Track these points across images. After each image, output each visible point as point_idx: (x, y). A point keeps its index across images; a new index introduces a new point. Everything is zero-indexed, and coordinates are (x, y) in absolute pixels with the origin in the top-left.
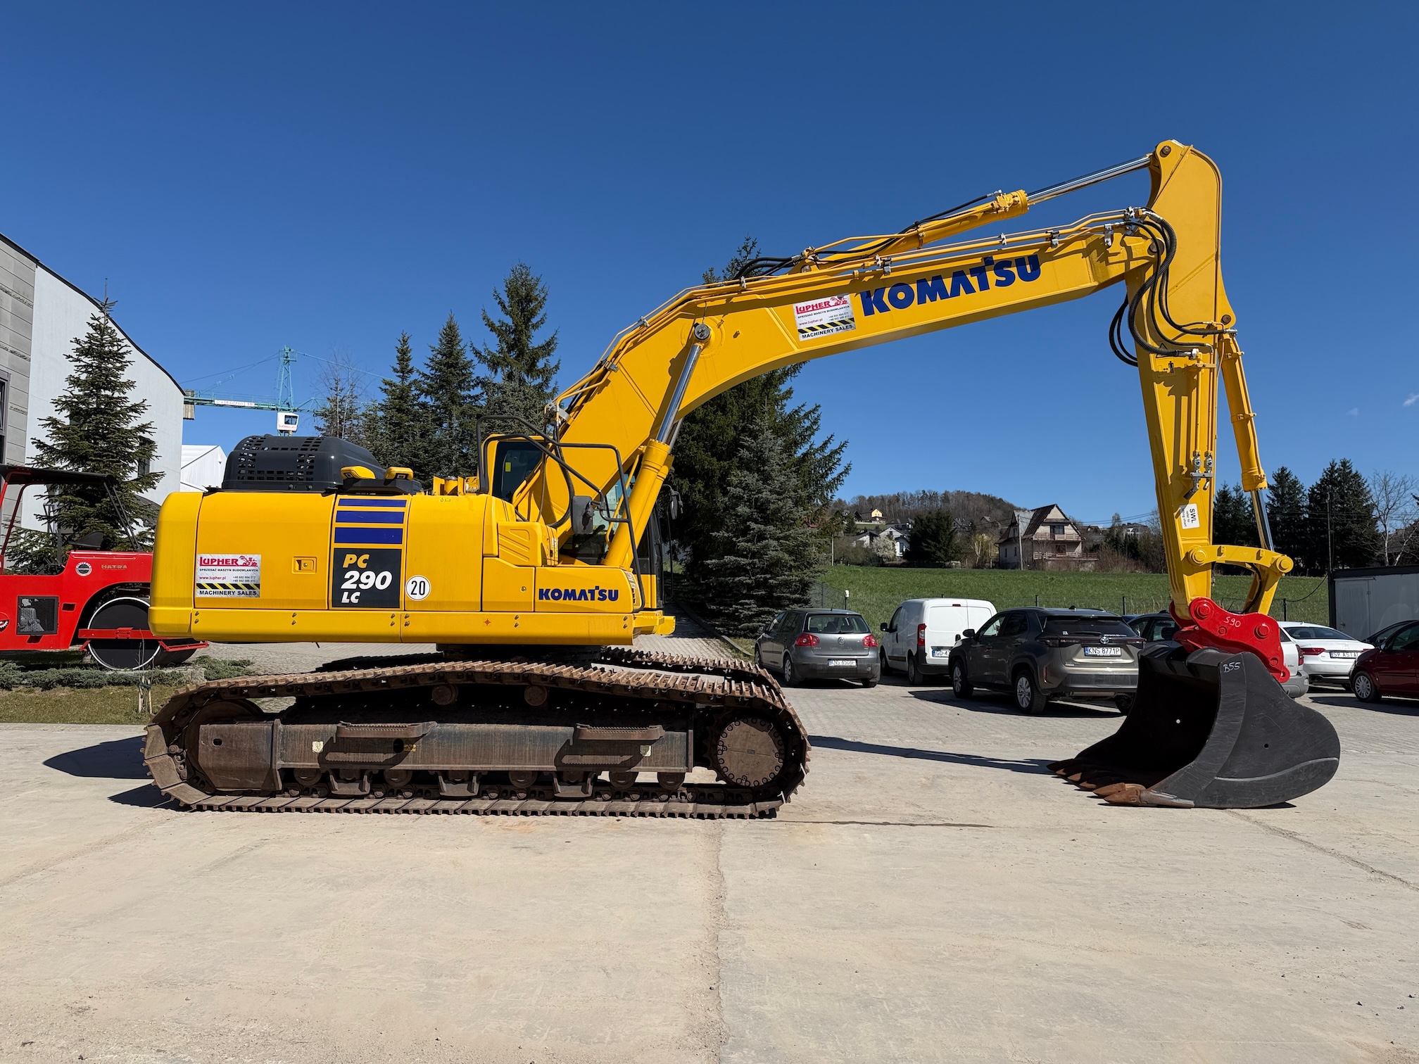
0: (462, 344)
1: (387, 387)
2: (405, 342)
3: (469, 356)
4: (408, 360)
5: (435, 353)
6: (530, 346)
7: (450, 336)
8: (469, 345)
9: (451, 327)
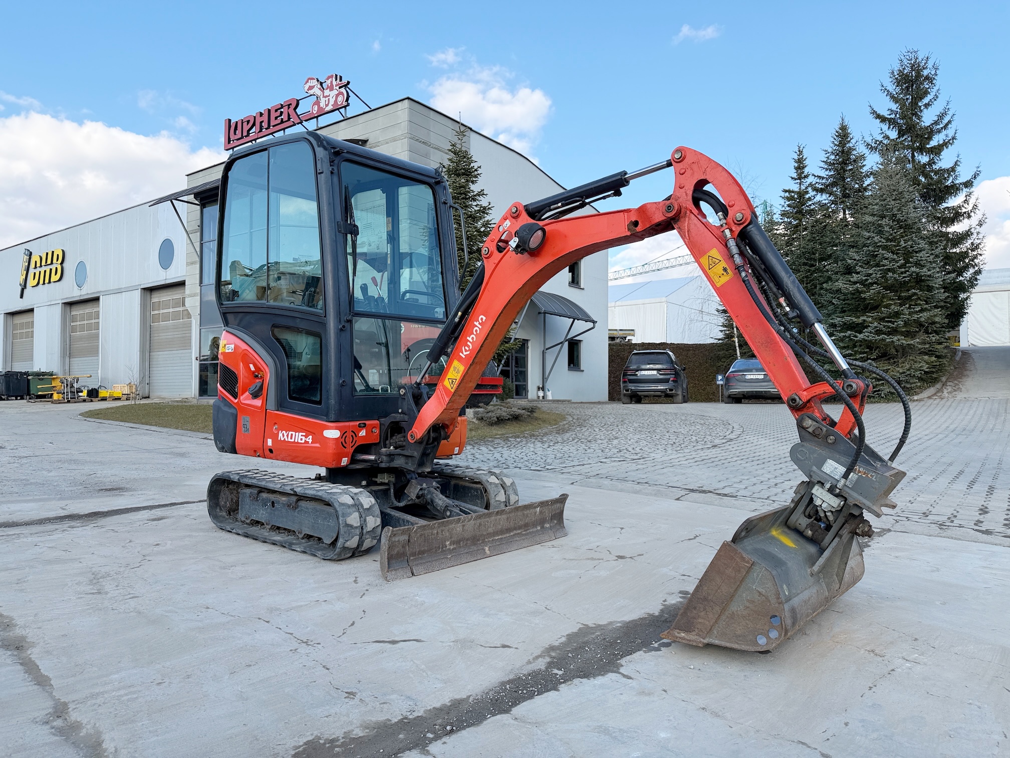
0: (853, 141)
1: (787, 194)
2: (801, 152)
3: (861, 149)
4: (803, 168)
5: (828, 155)
6: (923, 124)
7: (843, 135)
8: (861, 139)
9: (844, 128)
